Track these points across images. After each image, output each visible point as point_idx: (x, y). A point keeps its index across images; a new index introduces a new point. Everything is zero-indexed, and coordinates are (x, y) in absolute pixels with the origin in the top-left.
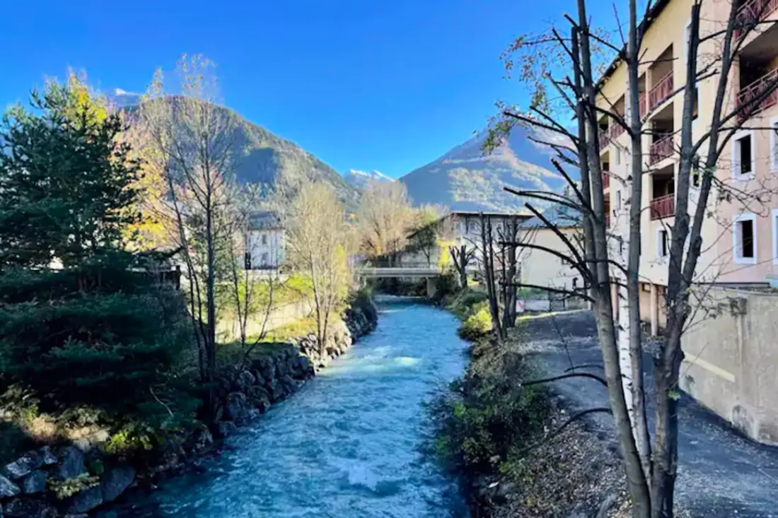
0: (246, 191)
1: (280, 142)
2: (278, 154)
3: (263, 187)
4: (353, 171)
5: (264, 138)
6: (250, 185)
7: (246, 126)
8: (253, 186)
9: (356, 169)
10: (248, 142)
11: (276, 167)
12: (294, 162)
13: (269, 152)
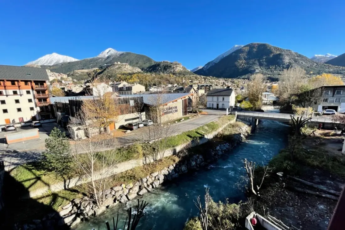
0: (270, 68)
1: (284, 51)
2: (282, 55)
3: (275, 66)
4: (316, 55)
5: (278, 50)
6: (271, 66)
7: (272, 48)
8: (272, 66)
9: (317, 54)
10: (272, 52)
11: (281, 59)
12: (289, 56)
13: (280, 54)
